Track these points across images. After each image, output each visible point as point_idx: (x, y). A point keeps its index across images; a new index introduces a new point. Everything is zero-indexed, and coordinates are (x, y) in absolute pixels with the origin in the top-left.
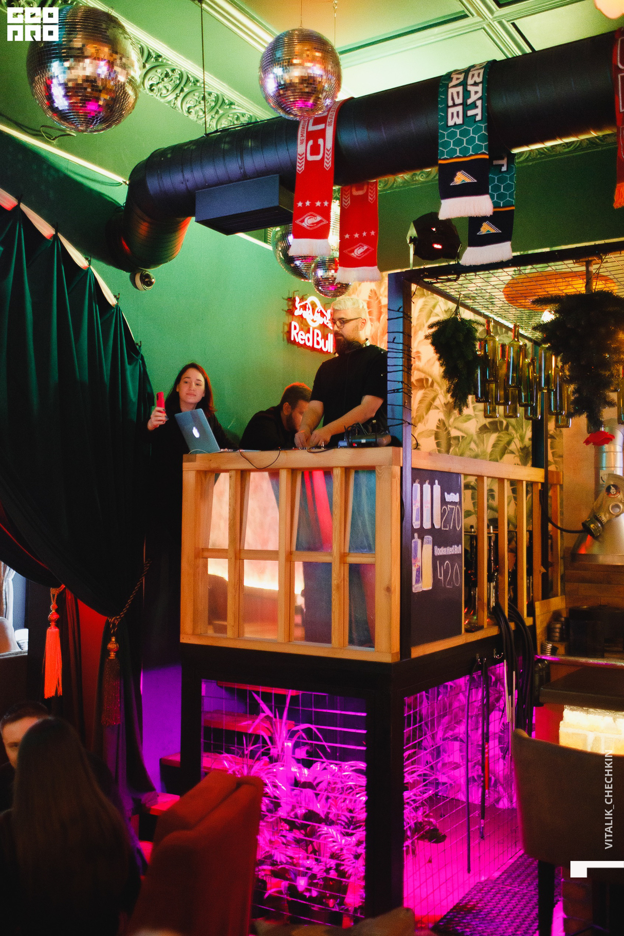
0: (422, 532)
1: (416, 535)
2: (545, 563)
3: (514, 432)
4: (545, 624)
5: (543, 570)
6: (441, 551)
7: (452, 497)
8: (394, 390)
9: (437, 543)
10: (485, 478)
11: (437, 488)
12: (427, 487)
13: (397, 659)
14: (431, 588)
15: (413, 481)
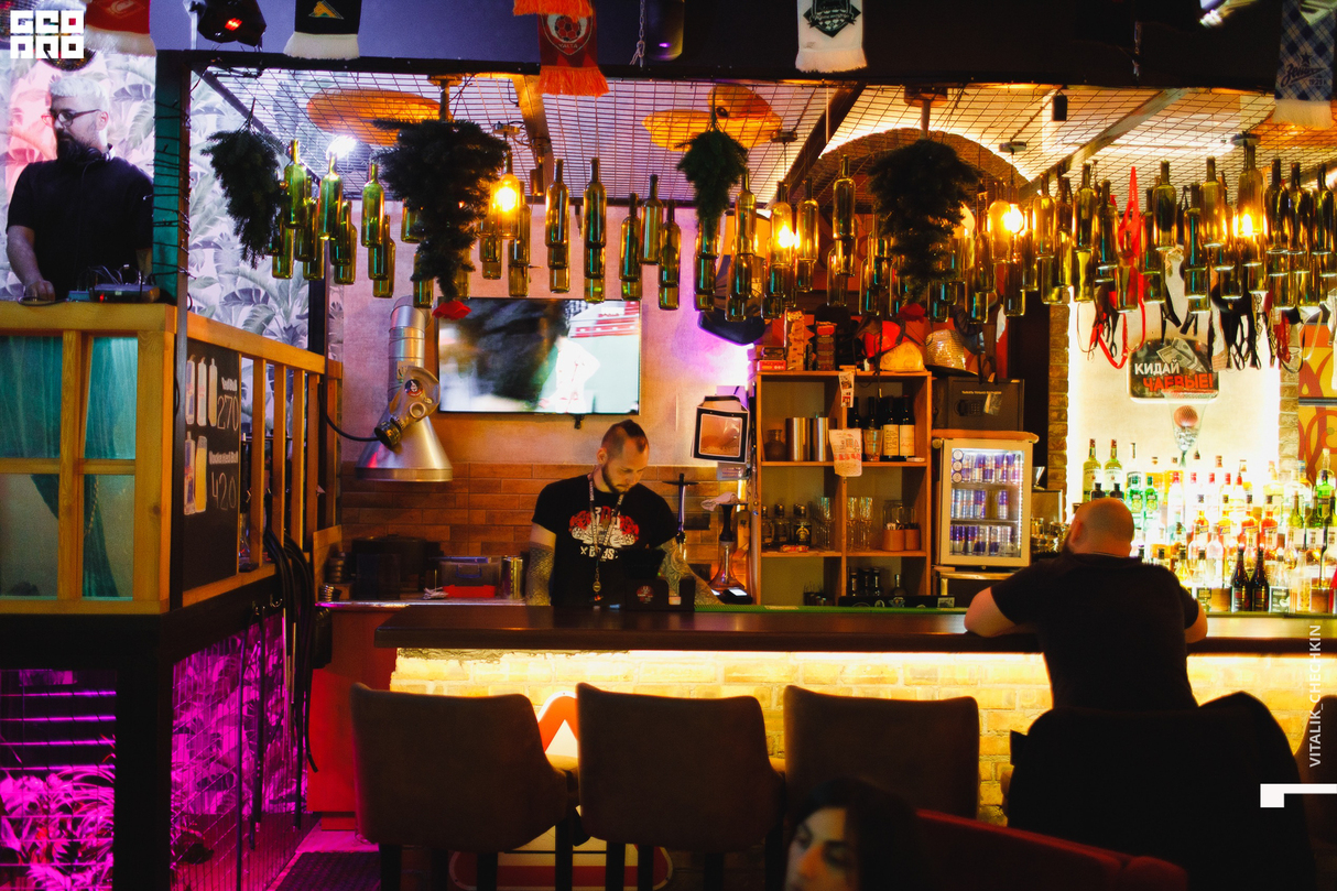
0: (196, 430)
1: (189, 434)
2: (322, 481)
3: (276, 306)
4: (323, 562)
5: (321, 490)
6: (217, 459)
7: (229, 385)
8: (165, 222)
9: (213, 447)
10: (264, 361)
11: (214, 370)
12: (202, 366)
13: (166, 609)
14: (204, 510)
15: (188, 358)
